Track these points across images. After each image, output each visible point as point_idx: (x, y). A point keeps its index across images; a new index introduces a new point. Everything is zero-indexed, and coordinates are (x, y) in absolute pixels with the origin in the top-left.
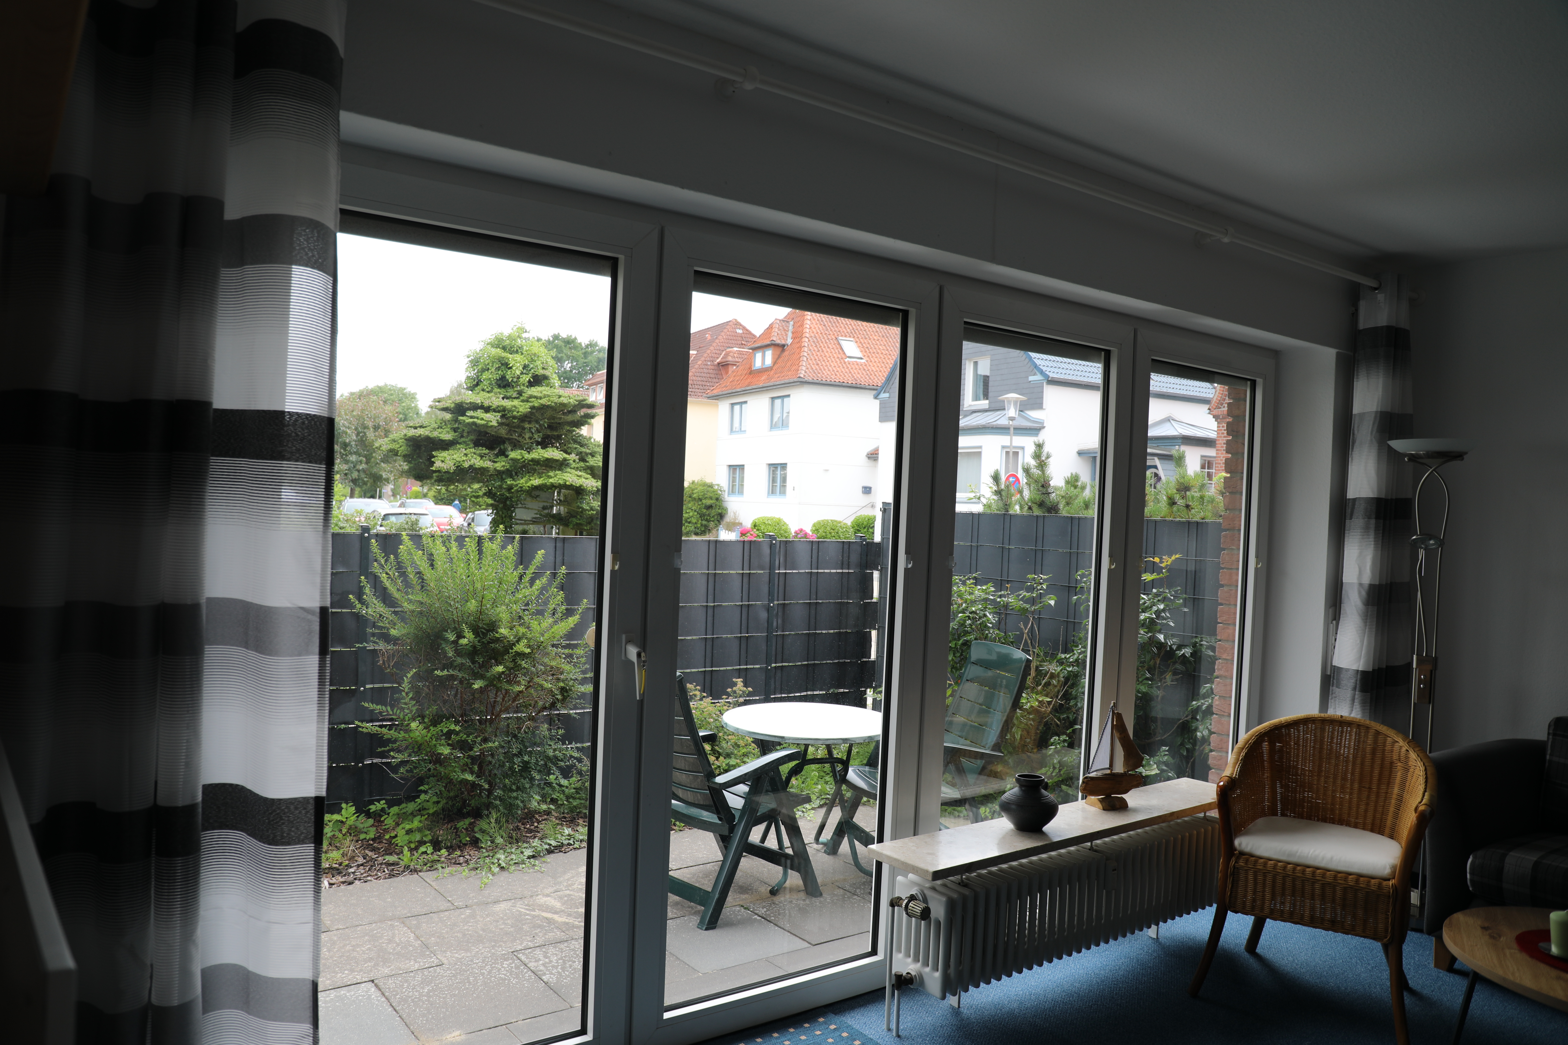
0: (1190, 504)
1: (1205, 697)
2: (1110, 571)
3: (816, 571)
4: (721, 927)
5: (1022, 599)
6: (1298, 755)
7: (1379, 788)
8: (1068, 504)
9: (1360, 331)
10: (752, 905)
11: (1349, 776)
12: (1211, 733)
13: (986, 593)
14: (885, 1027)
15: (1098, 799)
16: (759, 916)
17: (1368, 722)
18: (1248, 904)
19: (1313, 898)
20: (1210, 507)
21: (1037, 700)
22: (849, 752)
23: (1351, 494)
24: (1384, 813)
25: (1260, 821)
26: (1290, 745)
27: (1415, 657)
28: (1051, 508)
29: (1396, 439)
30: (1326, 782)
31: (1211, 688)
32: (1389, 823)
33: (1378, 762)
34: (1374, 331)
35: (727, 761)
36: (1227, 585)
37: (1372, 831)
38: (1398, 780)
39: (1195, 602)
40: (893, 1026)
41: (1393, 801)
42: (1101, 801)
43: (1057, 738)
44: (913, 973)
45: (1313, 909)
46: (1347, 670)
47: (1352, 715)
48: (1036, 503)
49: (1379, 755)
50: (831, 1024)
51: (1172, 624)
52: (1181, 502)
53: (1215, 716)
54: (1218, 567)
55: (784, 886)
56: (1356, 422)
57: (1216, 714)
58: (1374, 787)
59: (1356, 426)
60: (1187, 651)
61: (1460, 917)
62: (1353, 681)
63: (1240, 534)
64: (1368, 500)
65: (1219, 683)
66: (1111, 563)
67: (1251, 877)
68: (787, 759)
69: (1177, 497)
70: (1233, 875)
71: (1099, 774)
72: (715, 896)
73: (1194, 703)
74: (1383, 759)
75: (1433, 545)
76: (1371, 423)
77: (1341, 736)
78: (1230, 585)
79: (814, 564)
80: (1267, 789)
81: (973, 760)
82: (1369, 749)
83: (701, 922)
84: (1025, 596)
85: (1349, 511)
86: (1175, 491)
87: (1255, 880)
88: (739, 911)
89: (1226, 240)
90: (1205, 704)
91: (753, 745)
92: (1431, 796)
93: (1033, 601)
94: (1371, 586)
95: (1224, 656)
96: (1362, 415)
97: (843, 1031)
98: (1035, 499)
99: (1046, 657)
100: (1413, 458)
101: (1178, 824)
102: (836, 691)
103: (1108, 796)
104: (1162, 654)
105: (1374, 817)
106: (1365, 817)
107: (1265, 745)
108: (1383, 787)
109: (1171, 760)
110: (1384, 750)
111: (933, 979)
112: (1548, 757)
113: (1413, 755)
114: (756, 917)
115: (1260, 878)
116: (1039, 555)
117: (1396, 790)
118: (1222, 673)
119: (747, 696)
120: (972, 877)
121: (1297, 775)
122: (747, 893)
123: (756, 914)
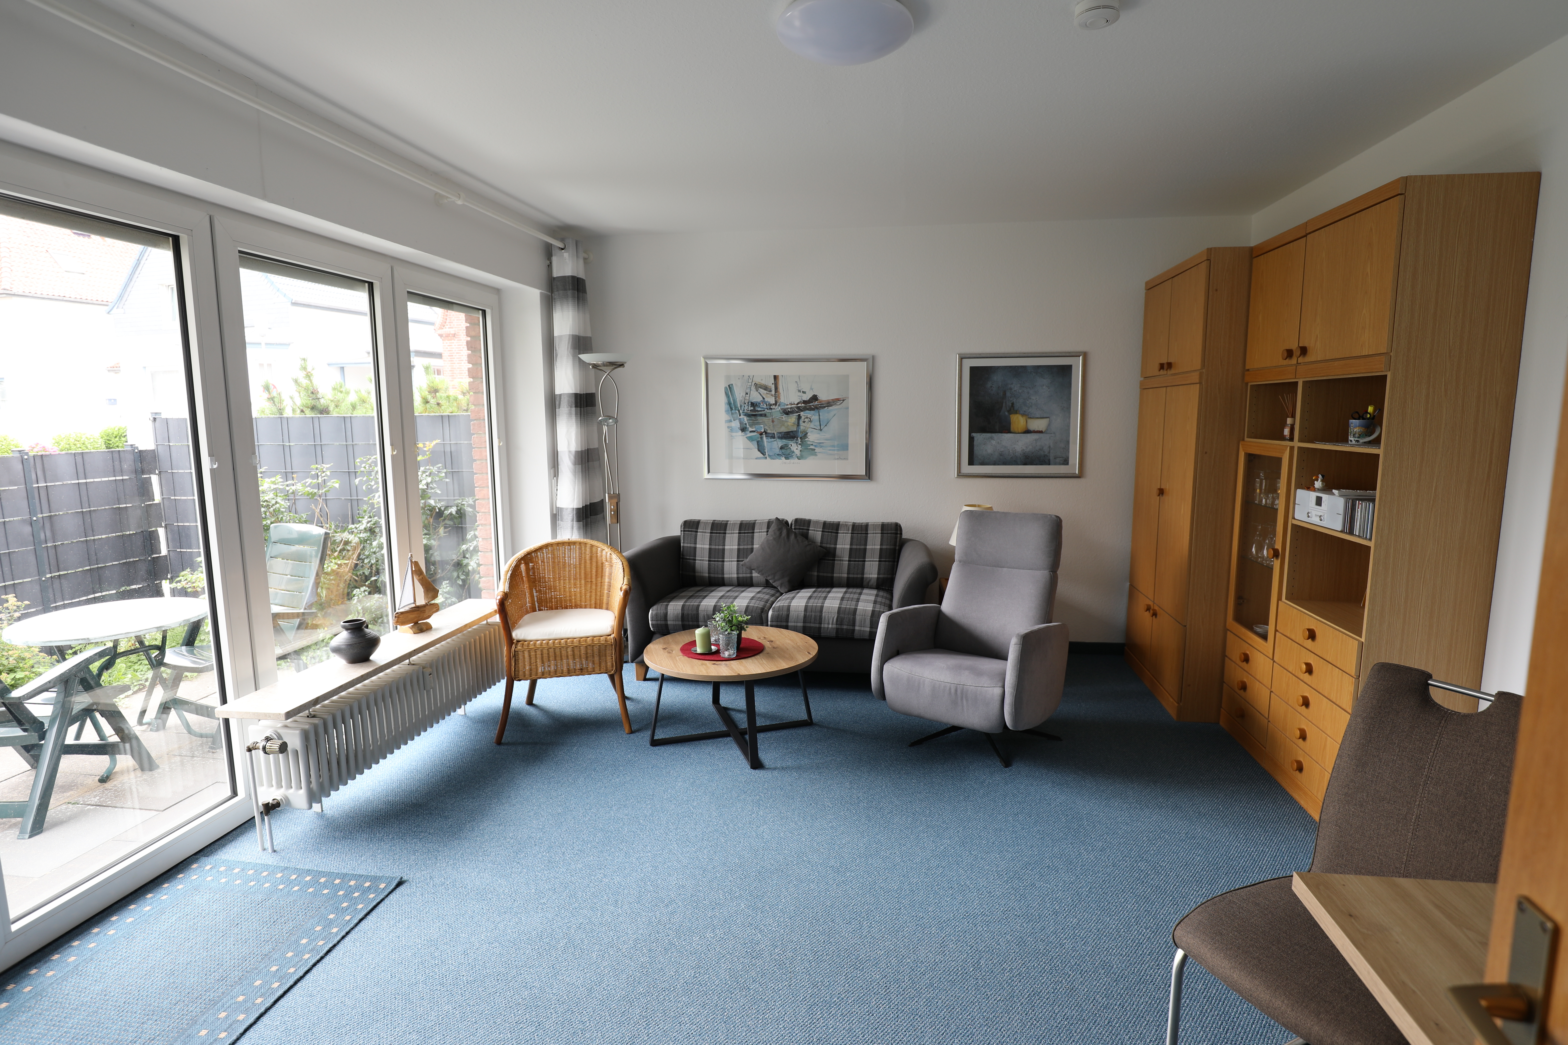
0: (440, 402)
1: (471, 541)
2: (393, 456)
3: (85, 481)
4: (48, 829)
5: (309, 486)
6: (545, 569)
7: (596, 581)
8: (337, 406)
9: (554, 278)
10: (81, 799)
11: (578, 576)
12: (479, 565)
13: (275, 484)
14: (260, 848)
15: (409, 627)
16: (93, 805)
17: (582, 540)
18: (527, 673)
19: (568, 658)
20: (455, 404)
21: (336, 564)
22: (164, 639)
23: (557, 392)
24: (601, 596)
25: (526, 617)
26: (539, 563)
27: (607, 495)
28: (323, 411)
29: (583, 354)
30: (564, 583)
31: (475, 534)
32: (605, 601)
33: (594, 564)
34: (563, 278)
35: (12, 675)
36: (479, 460)
37: (595, 608)
38: (607, 574)
39: (454, 474)
40: (268, 845)
41: (606, 587)
42: (412, 628)
43: (358, 590)
44: (279, 798)
45: (568, 665)
46: (567, 509)
47: (573, 538)
48: (308, 407)
49: (594, 560)
50: (206, 866)
51: (439, 492)
52: (433, 401)
53: (480, 553)
54: (470, 447)
55: (114, 771)
56: (556, 342)
57: (481, 552)
58: (594, 580)
59: (557, 345)
60: (453, 510)
61: (651, 647)
62: (571, 515)
63: (484, 423)
64: (570, 395)
65: (481, 529)
66: (393, 450)
67: (526, 655)
68: (97, 657)
69: (429, 397)
70: (514, 657)
71: (407, 609)
72: (34, 803)
73: (464, 546)
74: (597, 562)
75: (611, 422)
76: (567, 342)
77: (570, 552)
78: (481, 460)
79: (81, 474)
80: (527, 595)
81: (290, 621)
82: (588, 557)
83: (22, 832)
84: (311, 483)
85: (557, 403)
86: (427, 393)
87: (530, 656)
88: (66, 809)
89: (459, 202)
90: (471, 546)
91: (41, 654)
92: (628, 579)
93: (318, 486)
94: (577, 452)
95: (483, 510)
96: (560, 337)
97: (220, 867)
98: (307, 404)
99: (337, 529)
100: (595, 366)
101: (469, 632)
102: (128, 588)
103: (416, 623)
104: (434, 514)
105: (596, 599)
106: (590, 600)
107: (523, 566)
108: (599, 579)
109: (452, 589)
110: (597, 556)
111: (298, 796)
112: (682, 545)
113: (614, 556)
114: (89, 807)
115: (533, 654)
116: (318, 449)
117: (607, 580)
118: (482, 522)
119: (24, 610)
120: (318, 709)
121: (545, 582)
122: (72, 790)
123: (89, 805)
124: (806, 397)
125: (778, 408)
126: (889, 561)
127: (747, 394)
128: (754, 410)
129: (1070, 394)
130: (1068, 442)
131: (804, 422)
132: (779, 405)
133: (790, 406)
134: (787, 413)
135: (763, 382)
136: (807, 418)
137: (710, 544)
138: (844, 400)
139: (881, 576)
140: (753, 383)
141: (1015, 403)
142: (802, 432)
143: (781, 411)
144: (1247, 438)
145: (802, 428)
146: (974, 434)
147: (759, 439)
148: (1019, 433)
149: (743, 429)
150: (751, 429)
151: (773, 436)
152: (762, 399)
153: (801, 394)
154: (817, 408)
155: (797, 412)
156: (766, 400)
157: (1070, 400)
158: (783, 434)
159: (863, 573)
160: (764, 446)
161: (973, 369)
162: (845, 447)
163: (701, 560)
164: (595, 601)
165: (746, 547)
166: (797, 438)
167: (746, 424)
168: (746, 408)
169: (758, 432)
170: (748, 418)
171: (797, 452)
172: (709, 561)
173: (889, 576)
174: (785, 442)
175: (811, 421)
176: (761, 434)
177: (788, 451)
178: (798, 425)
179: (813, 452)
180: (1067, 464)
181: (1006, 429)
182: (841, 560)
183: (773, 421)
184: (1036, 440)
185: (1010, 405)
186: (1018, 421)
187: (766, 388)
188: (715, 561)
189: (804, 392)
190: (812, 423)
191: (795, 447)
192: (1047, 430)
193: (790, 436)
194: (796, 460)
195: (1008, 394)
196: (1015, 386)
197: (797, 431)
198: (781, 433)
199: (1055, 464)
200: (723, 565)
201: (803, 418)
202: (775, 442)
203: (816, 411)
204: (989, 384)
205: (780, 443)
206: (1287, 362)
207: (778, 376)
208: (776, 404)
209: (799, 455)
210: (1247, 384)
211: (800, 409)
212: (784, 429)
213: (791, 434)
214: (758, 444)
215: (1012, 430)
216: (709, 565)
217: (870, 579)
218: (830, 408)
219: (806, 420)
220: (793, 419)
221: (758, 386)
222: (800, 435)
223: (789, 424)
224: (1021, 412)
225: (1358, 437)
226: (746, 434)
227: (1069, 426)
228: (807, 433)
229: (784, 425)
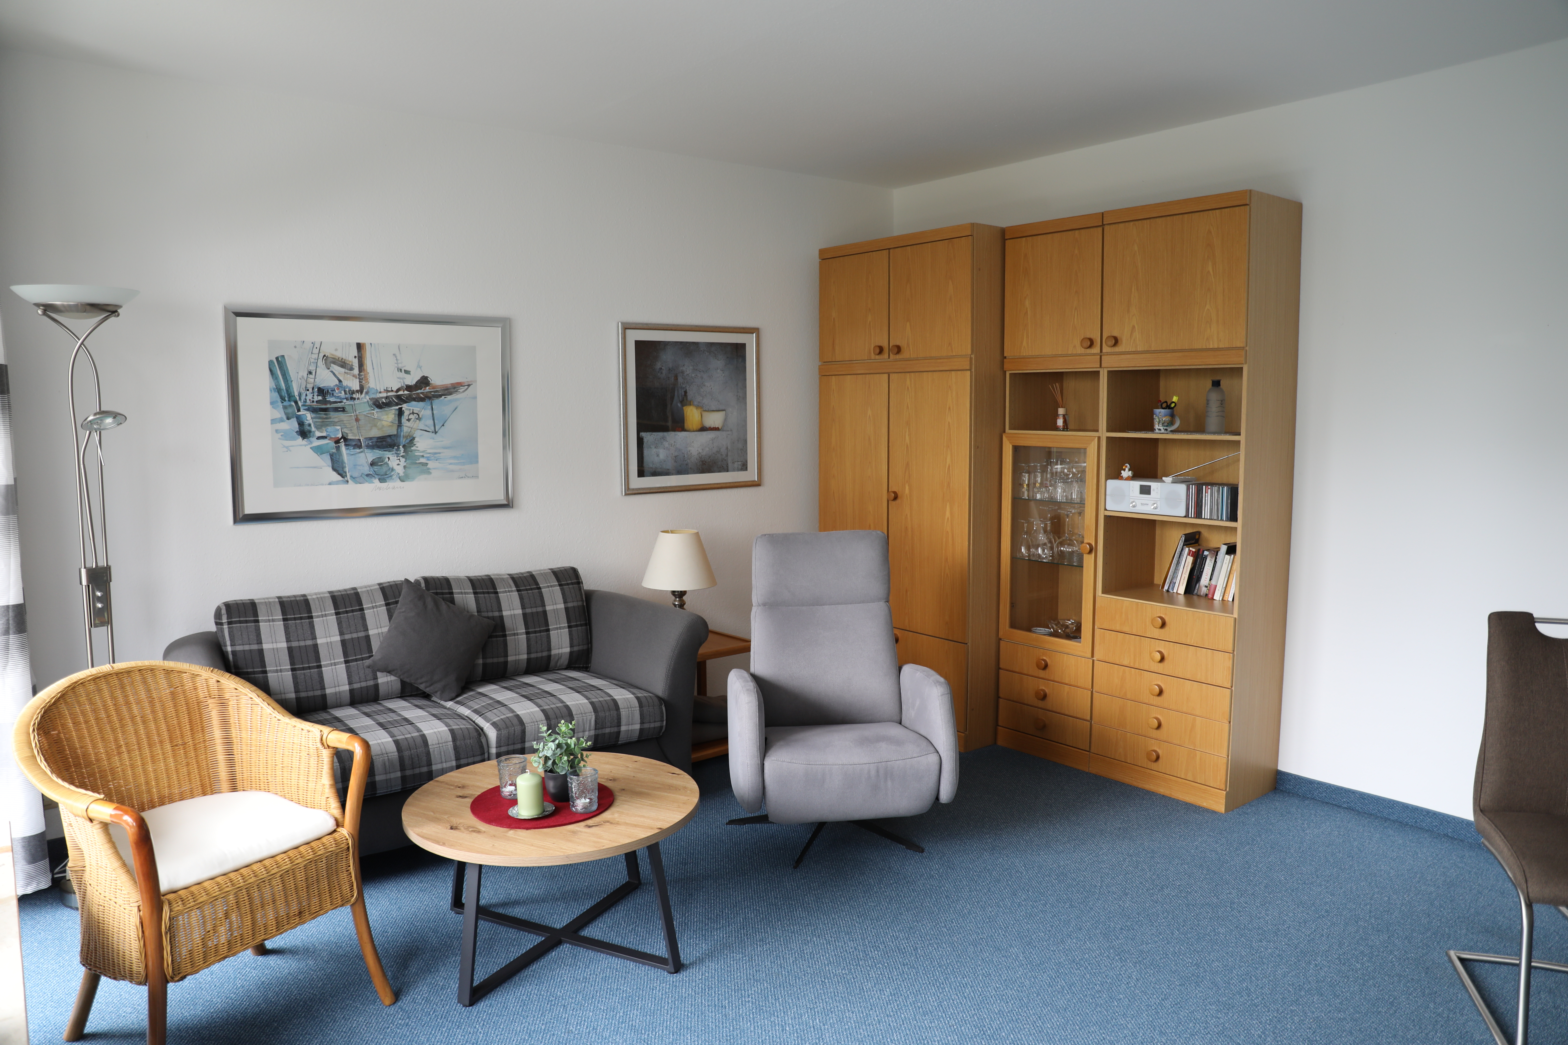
6: (82, 737)
7: (194, 739)
11: (155, 737)
24: (211, 767)
26: (68, 728)
27: (83, 571)
30: (130, 758)
32: (224, 776)
33: (183, 707)
38: (215, 722)
67: (195, 919)
70: (169, 932)
74: (188, 703)
75: (109, 424)
77: (125, 692)
82: (165, 695)
100: (49, 310)
105: (200, 776)
106: (191, 781)
108: (199, 735)
110: (185, 691)
112: (229, 649)
113: (229, 684)
115: (207, 912)
117: (216, 732)
121: (90, 764)
124: (411, 380)
125: (364, 398)
126: (581, 625)
127: (310, 373)
128: (324, 401)
129: (745, 379)
130: (746, 441)
131: (409, 420)
132: (367, 393)
133: (385, 395)
134: (379, 405)
135: (339, 354)
136: (413, 413)
137: (288, 640)
138: (469, 385)
139: (576, 649)
140: (321, 355)
141: (688, 391)
142: (406, 437)
143: (371, 403)
144: (1010, 429)
145: (405, 429)
146: (643, 434)
147: (334, 451)
148: (694, 431)
149: (304, 433)
150: (318, 434)
151: (358, 445)
152: (337, 382)
153: (403, 374)
154: (430, 398)
155: (397, 404)
156: (345, 383)
157: (746, 387)
158: (375, 440)
159: (549, 649)
160: (343, 462)
161: (638, 344)
162: (473, 458)
163: (277, 671)
164: (201, 781)
165: (355, 635)
166: (398, 447)
167: (310, 425)
168: (310, 397)
169: (331, 439)
170: (313, 415)
171: (400, 470)
172: (293, 670)
173: (585, 647)
174: (378, 453)
175: (419, 419)
176: (337, 441)
177: (384, 469)
178: (400, 425)
179: (425, 468)
180: (746, 469)
181: (679, 425)
182: (514, 634)
183: (357, 420)
184: (713, 440)
185: (683, 394)
186: (692, 415)
187: (343, 364)
188: (303, 669)
189: (407, 372)
190: (422, 422)
191: (394, 461)
192: (723, 426)
193: (385, 443)
194: (398, 483)
195: (680, 380)
196: (687, 368)
197: (397, 436)
198: (371, 439)
199: (734, 470)
200: (321, 675)
201: (406, 413)
202: (362, 455)
203: (428, 402)
204: (658, 365)
205: (371, 455)
206: (1089, 351)
207: (364, 344)
208: (361, 391)
209: (402, 474)
210: (1005, 373)
211: (401, 400)
212: (375, 433)
213: (389, 440)
214: (332, 459)
215: (686, 427)
216: (295, 677)
217: (560, 656)
218: (449, 397)
219: (411, 416)
220: (388, 417)
221: (330, 361)
222: (403, 441)
223: (384, 423)
224: (696, 403)
225: (1167, 426)
226: (311, 443)
227: (745, 421)
228: (414, 438)
229: (376, 426)
